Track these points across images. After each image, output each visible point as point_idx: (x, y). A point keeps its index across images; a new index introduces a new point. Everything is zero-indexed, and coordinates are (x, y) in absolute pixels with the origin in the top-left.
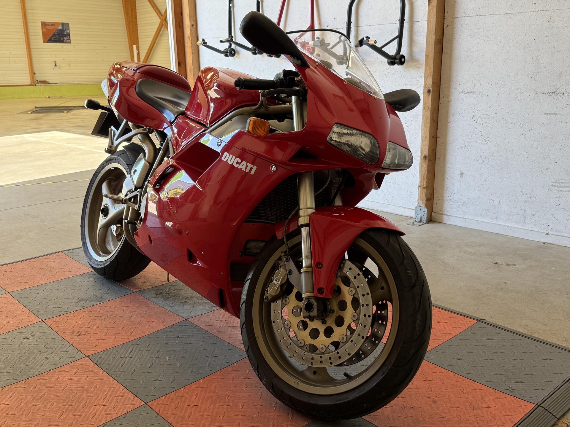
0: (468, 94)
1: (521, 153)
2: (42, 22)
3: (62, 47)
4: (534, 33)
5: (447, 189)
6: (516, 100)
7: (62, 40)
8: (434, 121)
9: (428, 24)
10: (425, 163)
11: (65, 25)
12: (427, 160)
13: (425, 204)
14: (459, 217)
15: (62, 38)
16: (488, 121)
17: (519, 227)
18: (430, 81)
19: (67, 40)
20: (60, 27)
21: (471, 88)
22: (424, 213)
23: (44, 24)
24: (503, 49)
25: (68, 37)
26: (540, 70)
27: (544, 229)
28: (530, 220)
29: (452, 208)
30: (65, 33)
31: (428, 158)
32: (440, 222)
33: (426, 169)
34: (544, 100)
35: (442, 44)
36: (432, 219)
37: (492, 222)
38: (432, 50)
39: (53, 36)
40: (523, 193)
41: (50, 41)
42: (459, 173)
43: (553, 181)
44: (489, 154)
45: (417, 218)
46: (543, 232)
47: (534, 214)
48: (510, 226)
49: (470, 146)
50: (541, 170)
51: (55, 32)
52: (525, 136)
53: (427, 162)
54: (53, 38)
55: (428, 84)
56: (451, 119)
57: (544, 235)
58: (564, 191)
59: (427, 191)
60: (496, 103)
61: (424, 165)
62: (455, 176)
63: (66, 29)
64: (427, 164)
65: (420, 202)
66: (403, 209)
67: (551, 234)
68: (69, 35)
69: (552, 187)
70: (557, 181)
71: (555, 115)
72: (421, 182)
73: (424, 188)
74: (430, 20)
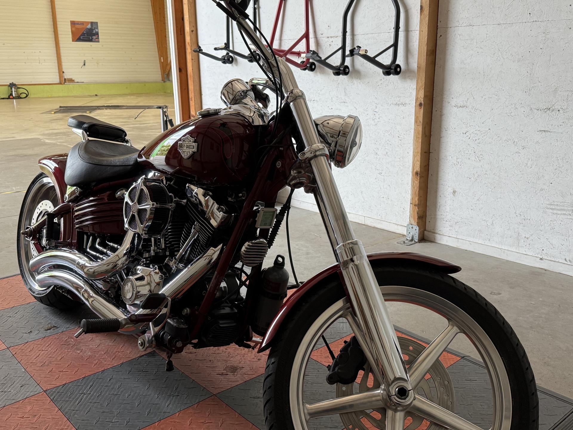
0: (461, 108)
1: (515, 172)
2: (71, 21)
3: (91, 46)
4: (529, 45)
5: (440, 207)
6: (510, 116)
7: (91, 38)
8: (426, 136)
9: (420, 34)
10: (416, 179)
11: (94, 24)
12: (419, 176)
13: (417, 223)
14: (452, 237)
15: (91, 37)
16: (481, 137)
17: (512, 250)
18: (422, 94)
19: (96, 39)
20: (89, 26)
21: (464, 102)
22: (416, 231)
23: (73, 23)
24: (496, 61)
25: (97, 36)
26: (535, 85)
27: (538, 254)
28: (524, 243)
29: (444, 227)
30: (94, 32)
31: (420, 174)
32: (433, 241)
33: (418, 185)
34: (539, 116)
35: (435, 55)
36: (425, 238)
37: (485, 244)
38: (424, 62)
39: (81, 35)
40: (517, 214)
41: (79, 40)
42: (452, 191)
43: (548, 203)
44: (482, 172)
45: (408, 236)
46: (537, 257)
47: (529, 237)
48: (503, 248)
49: (463, 163)
50: (536, 191)
51: (84, 31)
52: (519, 154)
53: (419, 178)
54: (82, 37)
55: (419, 97)
56: (444, 134)
57: (538, 260)
58: (559, 214)
59: (418, 208)
60: (489, 119)
61: (416, 182)
62: (448, 194)
63: (94, 28)
64: (419, 181)
65: (412, 220)
66: (396, 226)
67: (545, 259)
68: (97, 34)
69: (547, 210)
70: (552, 203)
71: (550, 133)
72: (412, 199)
73: (415, 205)
74: (422, 30)
